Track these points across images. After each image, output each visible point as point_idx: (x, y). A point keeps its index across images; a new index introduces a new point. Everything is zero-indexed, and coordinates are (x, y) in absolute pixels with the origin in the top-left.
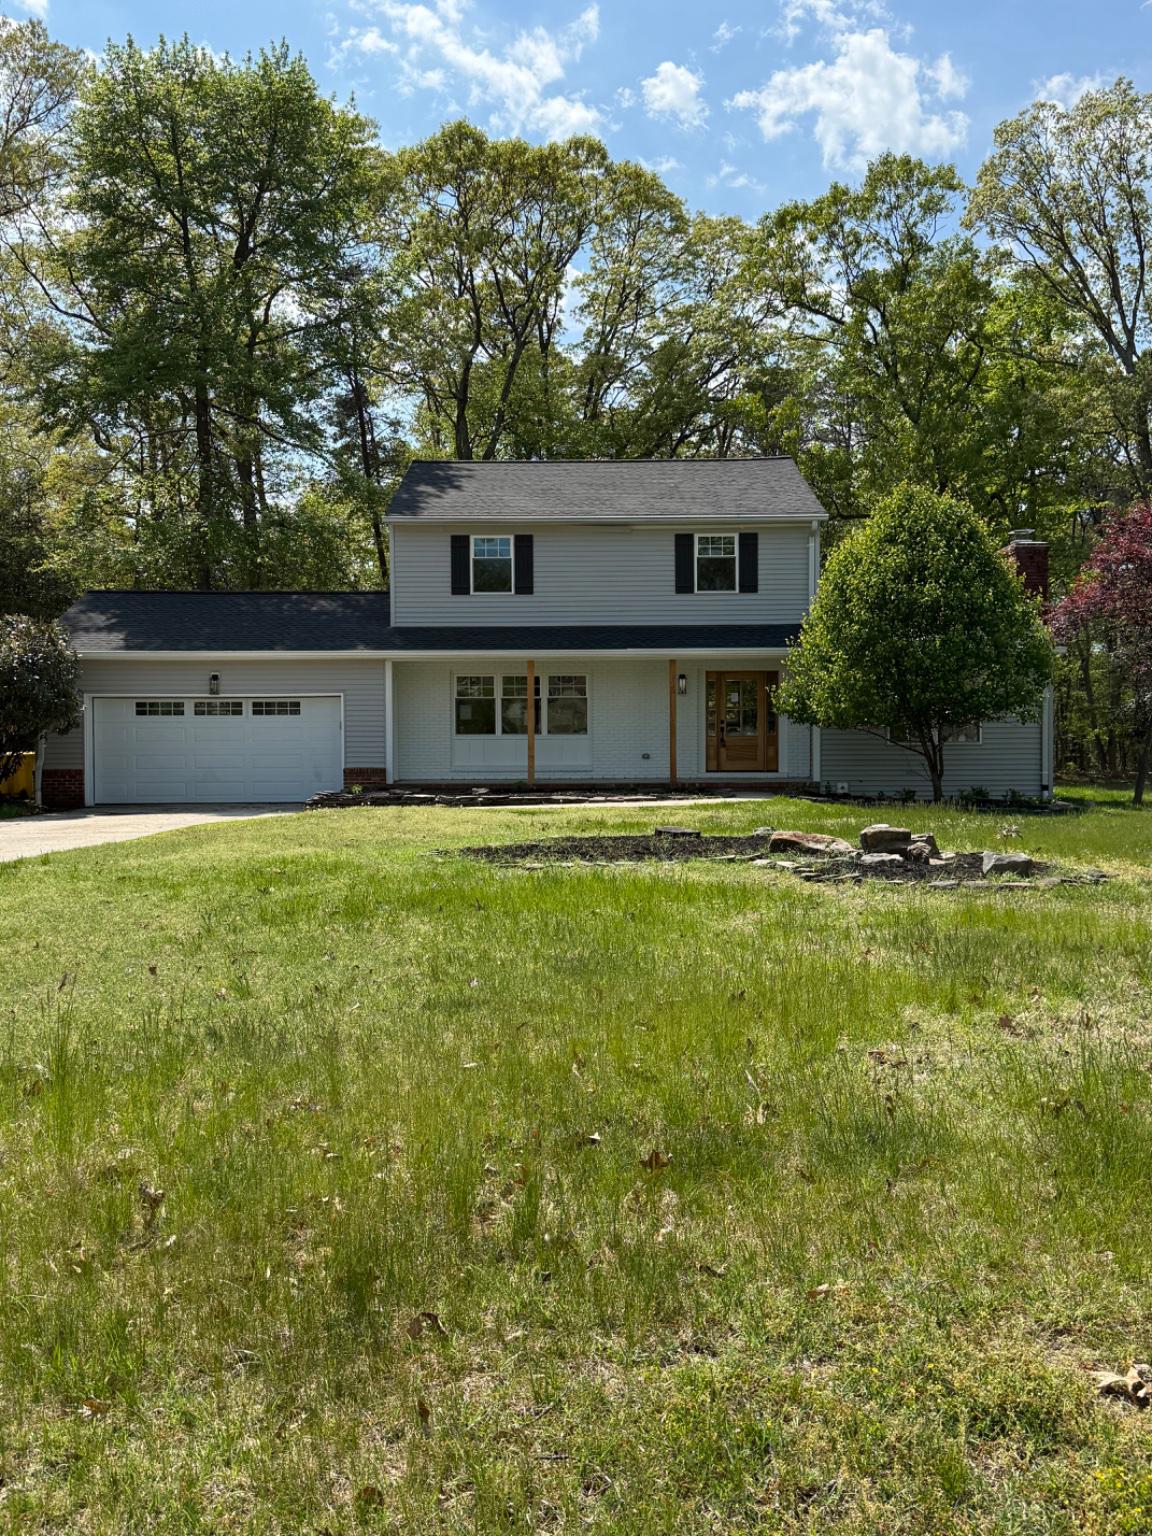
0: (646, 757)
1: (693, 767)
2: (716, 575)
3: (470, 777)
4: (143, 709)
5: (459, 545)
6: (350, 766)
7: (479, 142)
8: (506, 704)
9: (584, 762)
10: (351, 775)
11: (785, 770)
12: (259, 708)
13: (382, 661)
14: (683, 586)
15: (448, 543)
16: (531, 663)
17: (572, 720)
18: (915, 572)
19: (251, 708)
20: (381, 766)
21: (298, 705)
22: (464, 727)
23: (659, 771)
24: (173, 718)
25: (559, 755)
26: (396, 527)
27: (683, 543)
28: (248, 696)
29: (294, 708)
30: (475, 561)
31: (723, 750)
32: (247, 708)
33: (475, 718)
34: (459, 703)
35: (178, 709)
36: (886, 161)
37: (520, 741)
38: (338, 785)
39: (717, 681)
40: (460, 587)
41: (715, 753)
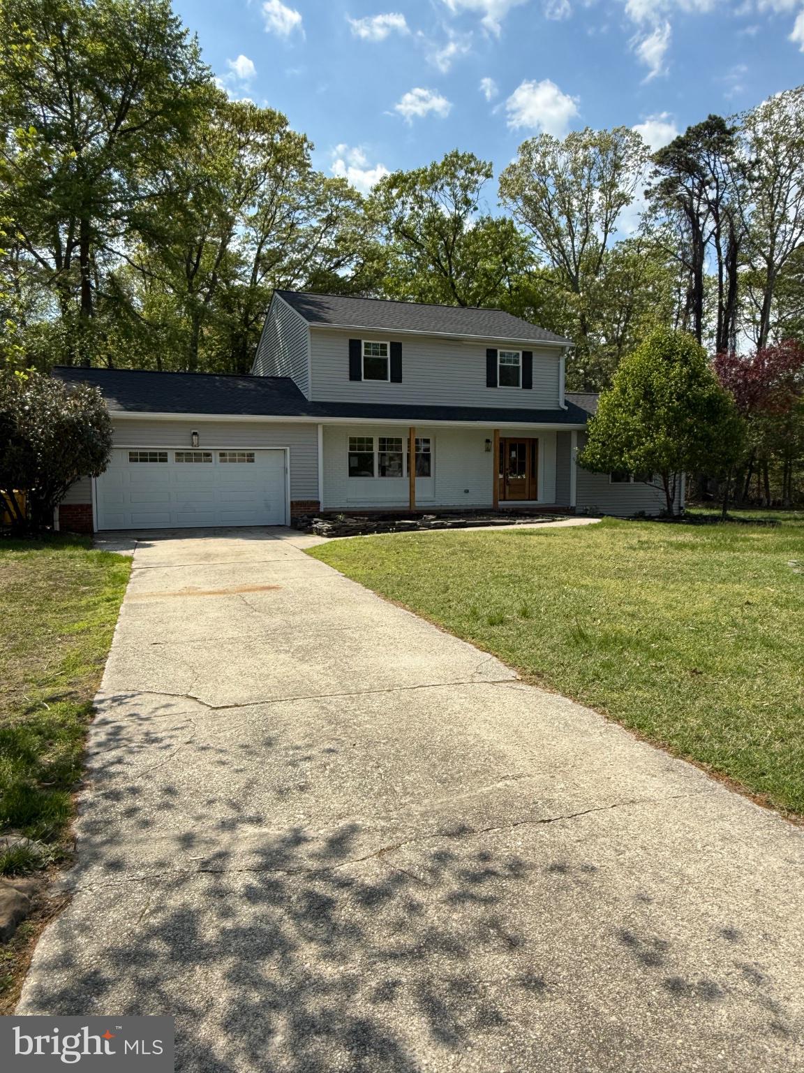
0: (467, 491)
3: (359, 506)
4: (136, 458)
5: (355, 346)
6: (294, 499)
8: (382, 456)
9: (429, 495)
10: (296, 506)
11: (541, 500)
12: (225, 457)
13: (316, 425)
14: (491, 383)
15: (347, 344)
16: (412, 429)
19: (218, 458)
20: (315, 499)
21: (252, 455)
22: (353, 472)
24: (158, 464)
26: (314, 331)
27: (491, 354)
29: (250, 458)
30: (365, 359)
31: (507, 488)
32: (216, 457)
33: (360, 465)
34: (350, 455)
35: (163, 458)
37: (397, 483)
38: (285, 516)
39: (505, 443)
40: (354, 376)
41: (503, 489)
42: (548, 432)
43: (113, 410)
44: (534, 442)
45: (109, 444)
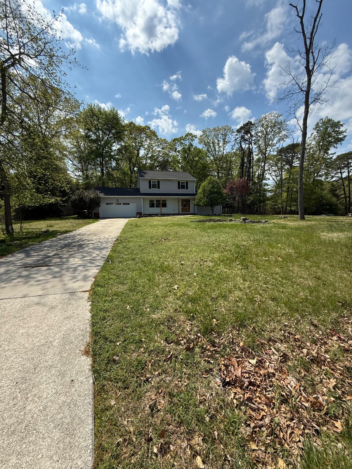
0: (174, 210)
1: (180, 212)
2: (183, 187)
3: (151, 213)
4: (107, 204)
5: (150, 182)
7: (134, 124)
8: (156, 203)
9: (166, 211)
10: (138, 213)
11: (191, 212)
12: (124, 204)
13: (141, 198)
14: (179, 188)
15: (148, 182)
16: (161, 198)
17: (164, 205)
18: (213, 187)
20: (141, 212)
22: (150, 207)
23: (177, 212)
25: (164, 210)
26: (141, 179)
27: (179, 182)
28: (122, 202)
29: (129, 204)
30: (152, 184)
32: (122, 204)
33: (152, 205)
34: (150, 203)
35: (112, 204)
36: (188, 133)
37: (159, 208)
38: (135, 214)
39: (183, 200)
40: (150, 188)
41: (183, 210)
42: (192, 198)
43: (102, 195)
44: (189, 200)
45: (100, 202)
